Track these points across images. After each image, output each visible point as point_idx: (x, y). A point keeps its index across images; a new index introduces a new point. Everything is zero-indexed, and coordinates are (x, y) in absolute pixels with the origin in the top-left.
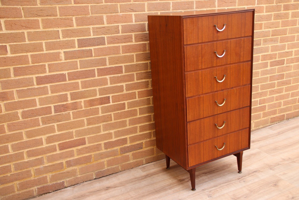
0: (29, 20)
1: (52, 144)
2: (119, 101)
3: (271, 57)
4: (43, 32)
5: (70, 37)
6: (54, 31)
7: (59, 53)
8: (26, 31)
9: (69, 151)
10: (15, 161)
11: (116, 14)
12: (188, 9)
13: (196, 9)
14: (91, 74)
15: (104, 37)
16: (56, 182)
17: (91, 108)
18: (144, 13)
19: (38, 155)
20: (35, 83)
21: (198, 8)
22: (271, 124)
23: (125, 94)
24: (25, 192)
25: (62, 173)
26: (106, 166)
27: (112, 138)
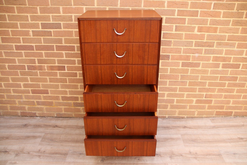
0: (8, 7)
1: (27, 89)
2: (73, 71)
3: (224, 59)
4: (17, 15)
5: (36, 21)
6: (25, 15)
7: (29, 31)
8: (6, 14)
9: (38, 95)
10: (6, 93)
11: (70, 6)
12: (136, 6)
13: (144, 7)
14: (51, 48)
15: (61, 23)
16: (31, 112)
17: (52, 71)
18: (94, 7)
19: (19, 93)
20: (15, 49)
21: (146, 7)
22: (216, 116)
23: (76, 66)
24: (13, 112)
25: (34, 107)
26: (63, 111)
27: (67, 94)
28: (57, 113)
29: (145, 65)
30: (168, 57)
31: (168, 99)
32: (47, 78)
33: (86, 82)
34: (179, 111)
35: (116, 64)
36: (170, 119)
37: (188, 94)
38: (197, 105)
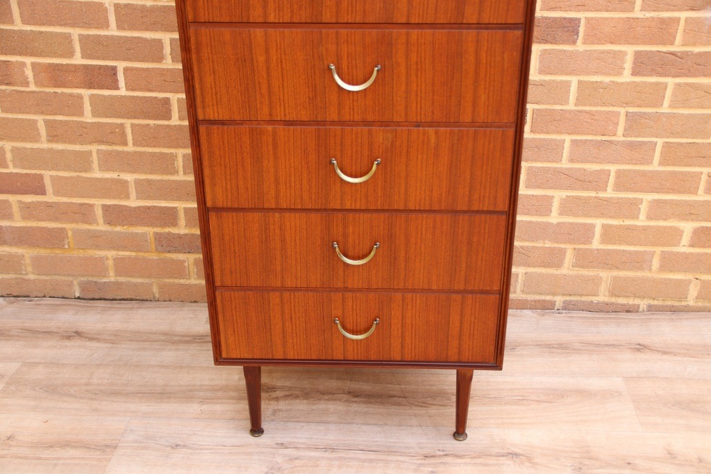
2: (150, 91)
17: (59, 90)
23: (168, 70)
26: (112, 273)
27: (127, 197)
28: (83, 279)
29: (469, 26)
30: (569, 29)
31: (563, 223)
32: (35, 122)
33: (200, 111)
34: (615, 279)
35: (334, 20)
36: (575, 314)
37: (658, 202)
38: (698, 254)
